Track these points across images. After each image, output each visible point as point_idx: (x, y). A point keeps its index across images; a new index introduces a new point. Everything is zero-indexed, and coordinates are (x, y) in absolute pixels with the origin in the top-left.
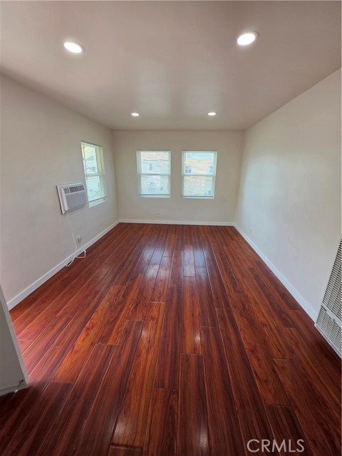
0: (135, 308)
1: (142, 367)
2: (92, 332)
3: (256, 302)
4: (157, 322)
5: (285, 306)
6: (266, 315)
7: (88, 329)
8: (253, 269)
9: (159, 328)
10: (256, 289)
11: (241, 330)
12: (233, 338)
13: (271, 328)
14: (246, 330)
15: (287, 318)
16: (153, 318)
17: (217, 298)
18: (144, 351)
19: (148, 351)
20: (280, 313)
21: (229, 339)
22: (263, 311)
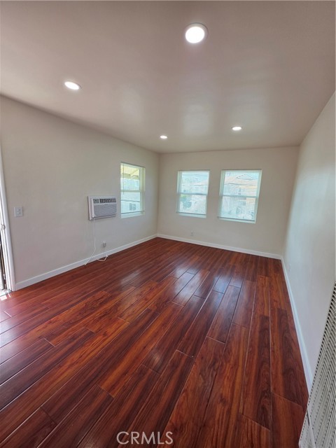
0: (100, 318)
1: (52, 379)
2: (51, 326)
3: (236, 364)
4: (105, 340)
5: (281, 388)
6: (237, 387)
7: (50, 322)
8: (267, 318)
9: (101, 347)
10: (251, 346)
11: (186, 391)
12: (166, 397)
13: (229, 411)
14: (190, 395)
15: (269, 408)
16: (105, 334)
17: (188, 339)
18: (68, 364)
19: (72, 365)
20: (263, 394)
21: (160, 395)
22: (238, 380)
